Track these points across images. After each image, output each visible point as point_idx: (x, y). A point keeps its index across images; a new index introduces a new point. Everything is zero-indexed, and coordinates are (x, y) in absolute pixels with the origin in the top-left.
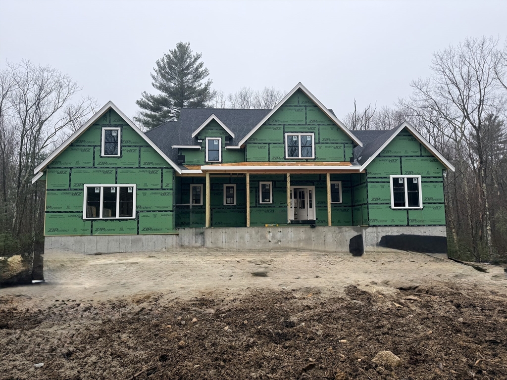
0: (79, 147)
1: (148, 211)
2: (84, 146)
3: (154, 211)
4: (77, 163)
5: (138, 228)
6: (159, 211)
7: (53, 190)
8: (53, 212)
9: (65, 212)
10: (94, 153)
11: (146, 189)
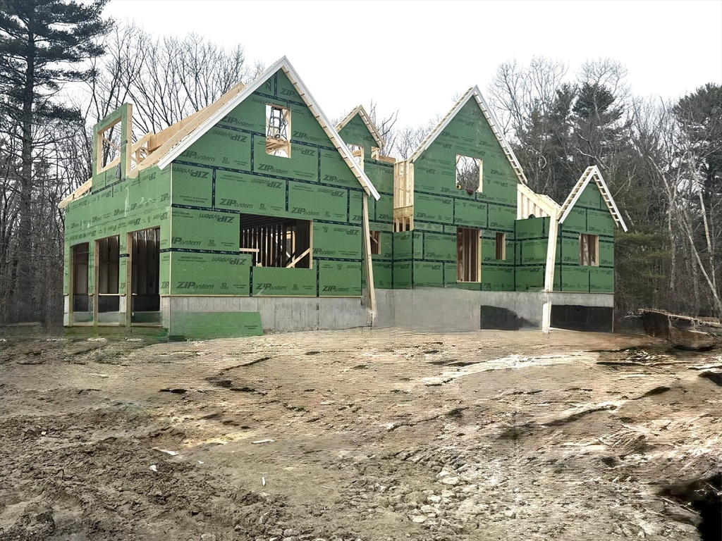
0: (227, 131)
1: (331, 259)
2: (235, 129)
3: (338, 260)
4: (225, 160)
5: (318, 287)
6: (346, 260)
7: (183, 207)
8: (186, 250)
9: (207, 252)
10: (252, 146)
11: (327, 222)
